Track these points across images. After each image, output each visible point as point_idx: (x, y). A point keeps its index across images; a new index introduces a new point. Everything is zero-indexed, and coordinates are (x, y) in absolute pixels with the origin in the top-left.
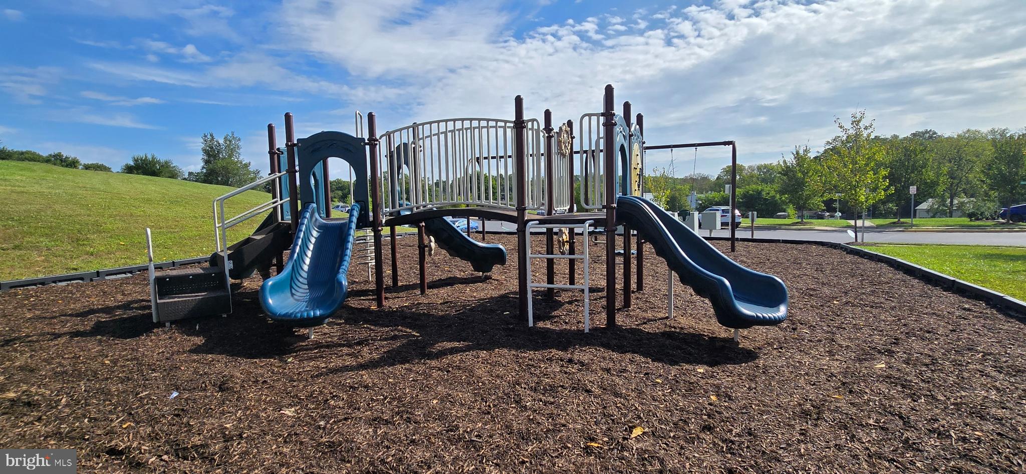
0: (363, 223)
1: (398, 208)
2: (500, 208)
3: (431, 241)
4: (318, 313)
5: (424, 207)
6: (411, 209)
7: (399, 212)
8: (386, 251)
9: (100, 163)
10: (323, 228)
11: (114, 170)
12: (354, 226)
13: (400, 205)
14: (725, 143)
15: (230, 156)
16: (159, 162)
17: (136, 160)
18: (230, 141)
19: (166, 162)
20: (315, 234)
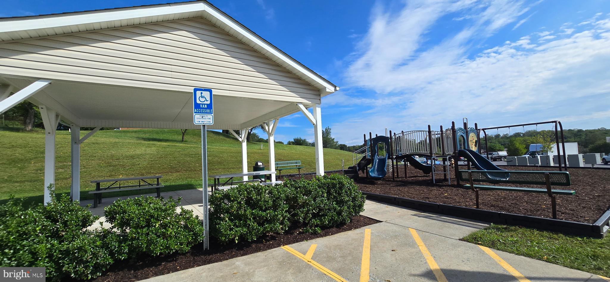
0: (389, 158)
1: (398, 154)
2: (426, 153)
3: (408, 163)
4: (381, 177)
5: (406, 153)
6: (402, 154)
7: (398, 155)
8: (395, 170)
9: (280, 141)
10: (379, 159)
11: (285, 143)
12: (387, 159)
13: (399, 153)
14: (553, 122)
15: (327, 136)
16: (302, 140)
17: (294, 140)
18: (327, 130)
19: (304, 140)
20: (377, 161)
